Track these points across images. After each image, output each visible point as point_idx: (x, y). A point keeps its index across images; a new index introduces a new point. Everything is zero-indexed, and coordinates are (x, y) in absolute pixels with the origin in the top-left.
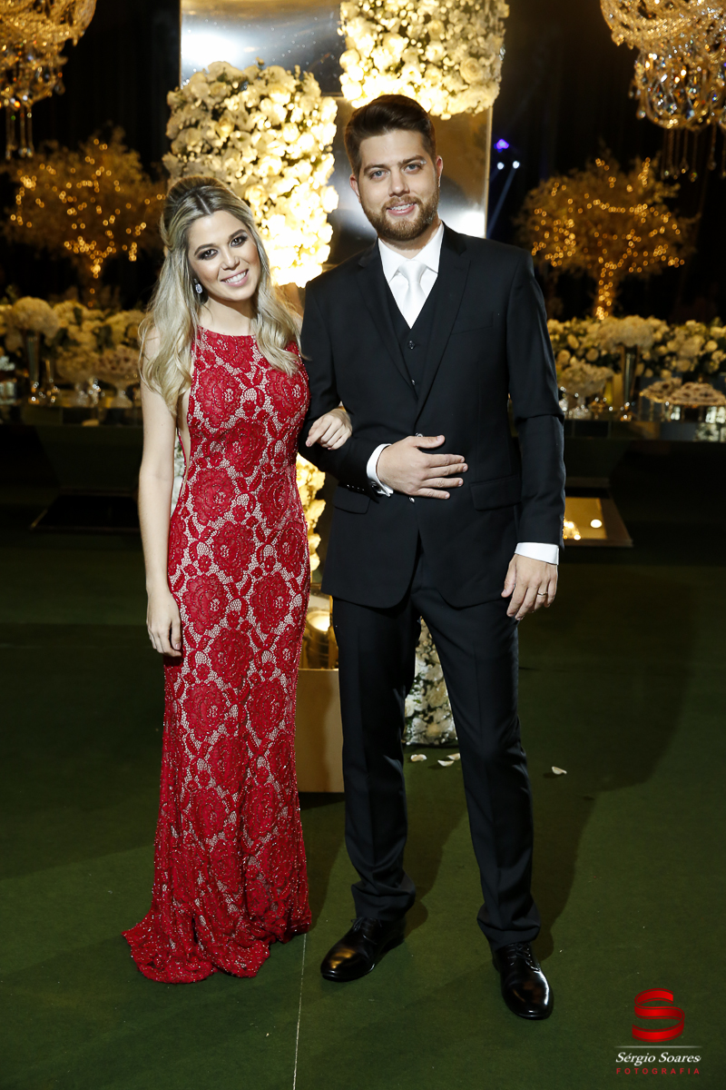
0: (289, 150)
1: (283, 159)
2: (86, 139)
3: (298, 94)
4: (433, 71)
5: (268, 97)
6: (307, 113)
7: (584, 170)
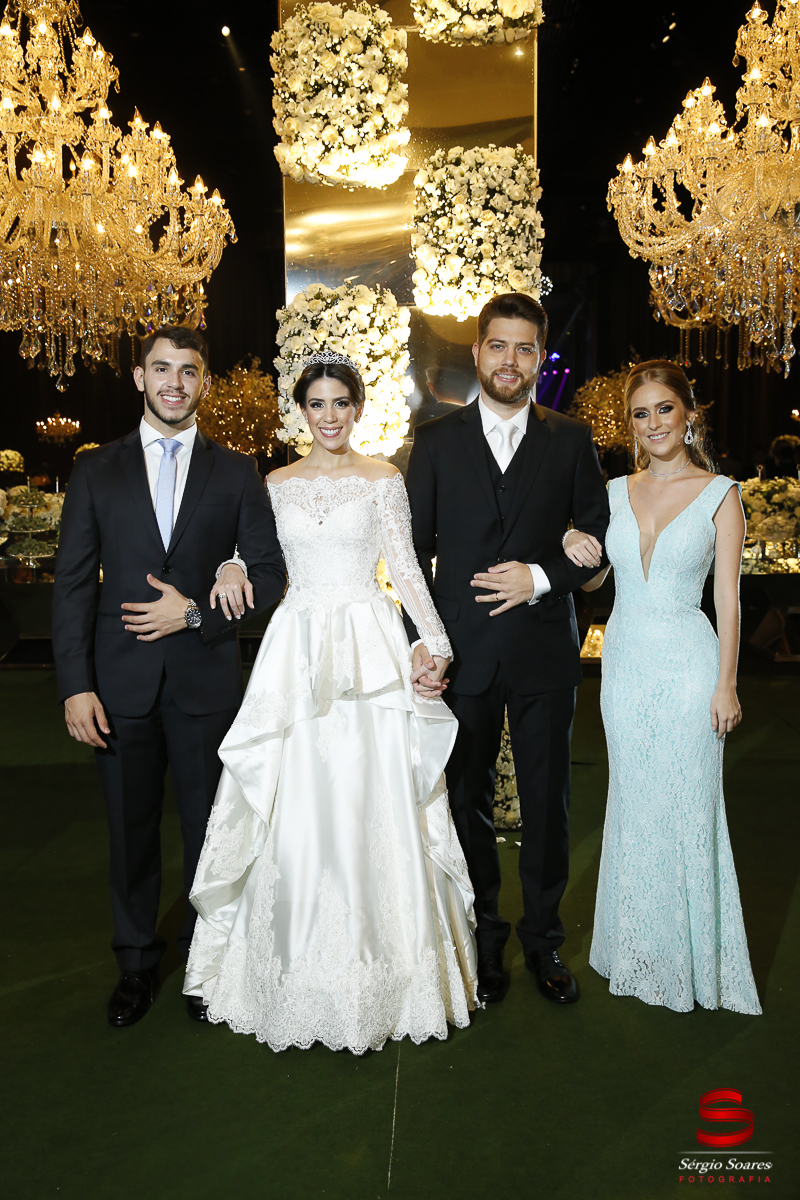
0: (373, 348)
1: (369, 355)
2: (231, 369)
3: (379, 305)
4: (486, 282)
5: (355, 308)
6: (387, 320)
7: (620, 371)
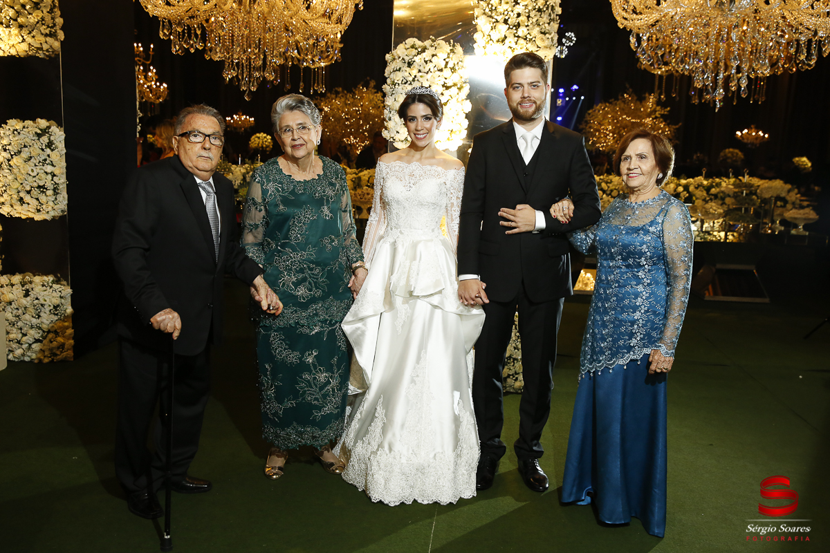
0: (446, 81)
1: (443, 86)
2: (356, 87)
3: (452, 54)
4: (521, 41)
5: (436, 55)
6: (456, 63)
7: (617, 99)
